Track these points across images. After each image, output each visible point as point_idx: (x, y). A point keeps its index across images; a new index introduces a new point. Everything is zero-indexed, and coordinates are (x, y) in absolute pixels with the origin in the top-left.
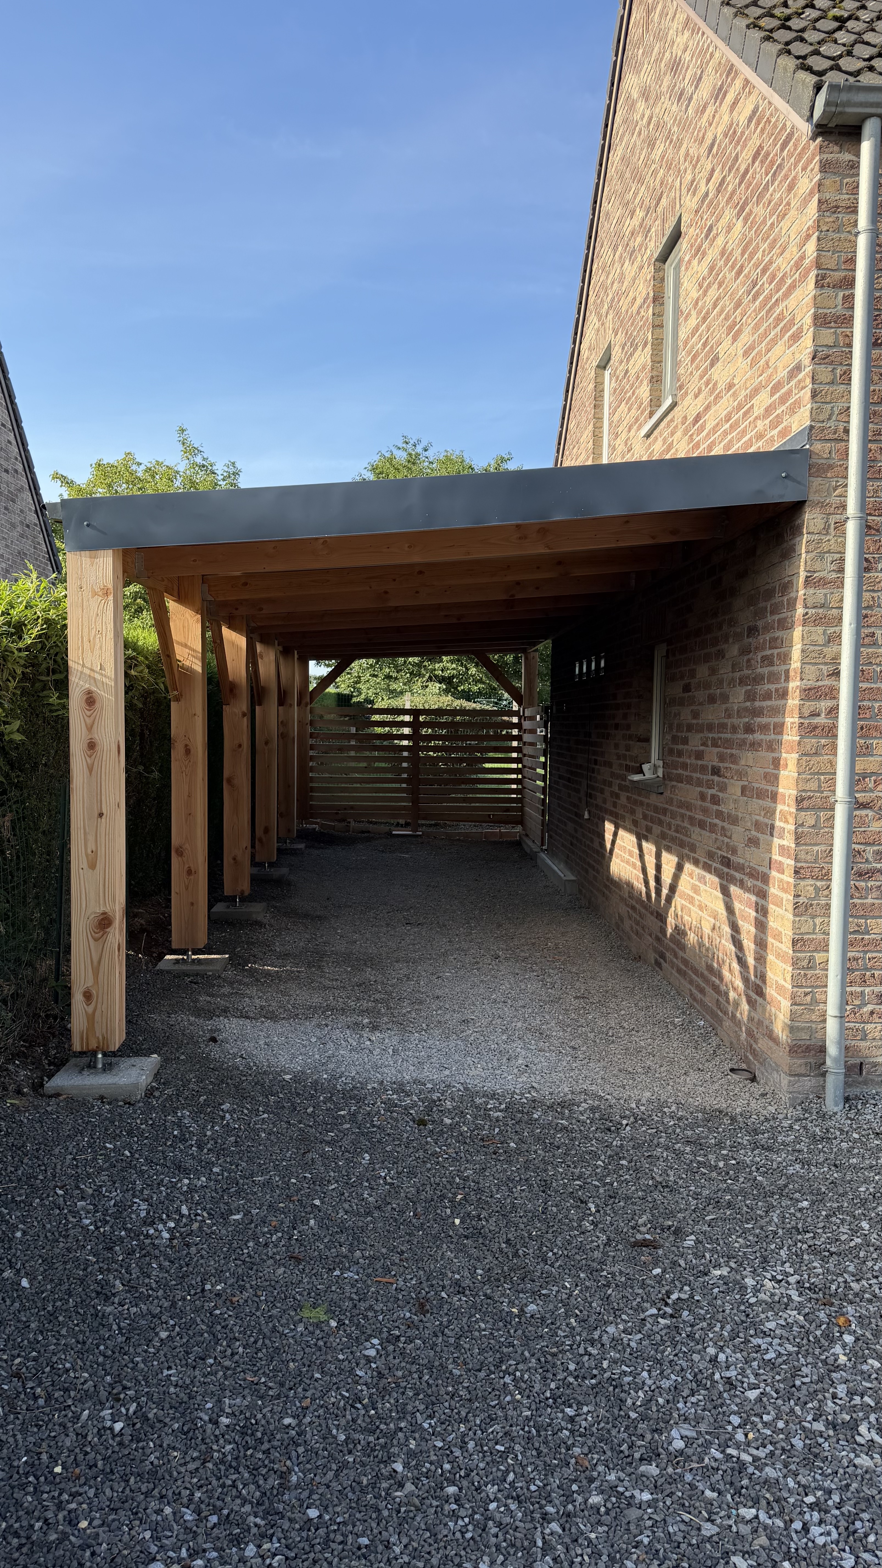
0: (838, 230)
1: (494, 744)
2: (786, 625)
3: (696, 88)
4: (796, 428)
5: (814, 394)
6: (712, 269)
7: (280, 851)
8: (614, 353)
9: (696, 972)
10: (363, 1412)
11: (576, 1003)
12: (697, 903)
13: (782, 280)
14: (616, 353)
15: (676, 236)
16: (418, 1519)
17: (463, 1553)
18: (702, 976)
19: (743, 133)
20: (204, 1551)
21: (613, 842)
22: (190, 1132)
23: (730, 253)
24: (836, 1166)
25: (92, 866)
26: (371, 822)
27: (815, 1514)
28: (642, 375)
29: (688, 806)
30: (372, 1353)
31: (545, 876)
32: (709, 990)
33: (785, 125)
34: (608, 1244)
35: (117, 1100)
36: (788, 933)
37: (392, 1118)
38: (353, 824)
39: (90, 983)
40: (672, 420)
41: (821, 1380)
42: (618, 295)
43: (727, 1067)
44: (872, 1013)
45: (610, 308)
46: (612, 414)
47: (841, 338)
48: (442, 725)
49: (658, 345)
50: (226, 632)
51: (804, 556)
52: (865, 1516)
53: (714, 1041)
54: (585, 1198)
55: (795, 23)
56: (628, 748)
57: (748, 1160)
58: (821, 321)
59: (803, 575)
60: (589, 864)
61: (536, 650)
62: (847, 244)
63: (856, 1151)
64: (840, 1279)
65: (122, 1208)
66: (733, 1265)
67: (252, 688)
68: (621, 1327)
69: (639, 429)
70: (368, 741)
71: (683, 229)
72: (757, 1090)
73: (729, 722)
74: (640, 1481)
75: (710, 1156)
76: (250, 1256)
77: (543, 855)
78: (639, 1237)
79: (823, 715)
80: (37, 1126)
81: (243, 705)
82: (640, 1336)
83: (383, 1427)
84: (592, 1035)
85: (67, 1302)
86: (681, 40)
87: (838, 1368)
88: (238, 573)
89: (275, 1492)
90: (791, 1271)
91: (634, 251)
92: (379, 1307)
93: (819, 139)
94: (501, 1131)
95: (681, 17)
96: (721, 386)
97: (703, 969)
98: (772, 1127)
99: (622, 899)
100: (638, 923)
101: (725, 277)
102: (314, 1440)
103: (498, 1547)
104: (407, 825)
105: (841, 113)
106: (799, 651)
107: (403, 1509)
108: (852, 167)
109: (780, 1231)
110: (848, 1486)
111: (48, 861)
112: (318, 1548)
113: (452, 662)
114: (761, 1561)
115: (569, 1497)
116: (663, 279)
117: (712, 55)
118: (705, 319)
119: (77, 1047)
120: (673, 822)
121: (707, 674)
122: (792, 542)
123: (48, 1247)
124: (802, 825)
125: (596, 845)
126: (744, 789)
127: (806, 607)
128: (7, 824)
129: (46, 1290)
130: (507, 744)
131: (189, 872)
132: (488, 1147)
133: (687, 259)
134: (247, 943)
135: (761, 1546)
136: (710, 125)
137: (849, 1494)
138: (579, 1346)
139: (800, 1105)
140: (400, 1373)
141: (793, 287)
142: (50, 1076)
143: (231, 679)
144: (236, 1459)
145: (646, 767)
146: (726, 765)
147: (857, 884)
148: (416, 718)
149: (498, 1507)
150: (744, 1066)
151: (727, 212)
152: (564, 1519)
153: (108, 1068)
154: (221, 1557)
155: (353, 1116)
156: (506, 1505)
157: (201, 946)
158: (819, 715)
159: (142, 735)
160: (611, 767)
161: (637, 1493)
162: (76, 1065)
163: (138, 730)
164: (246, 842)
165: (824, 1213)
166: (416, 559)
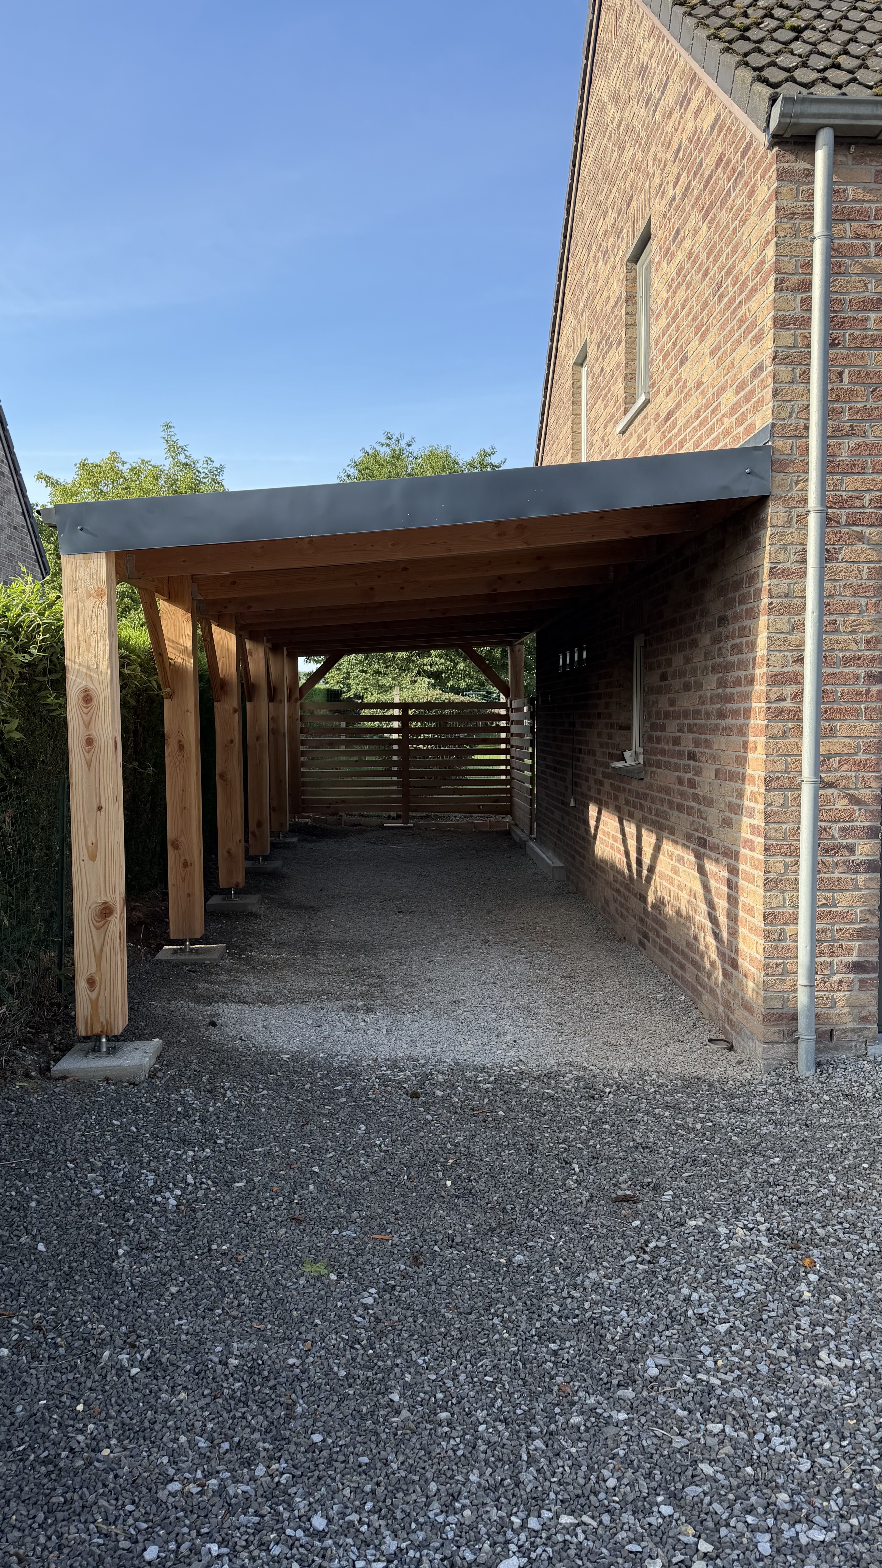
0: (795, 236)
1: (483, 736)
2: (753, 615)
3: (662, 94)
4: (759, 426)
5: (775, 393)
6: (680, 271)
7: (273, 845)
8: (589, 351)
9: (676, 949)
10: (362, 1352)
11: (562, 982)
12: (677, 883)
13: (745, 283)
14: (592, 352)
15: (646, 239)
16: (414, 1440)
17: (455, 1467)
18: (683, 953)
19: (706, 140)
20: (218, 1472)
21: (597, 828)
22: (193, 1109)
23: (697, 256)
24: (807, 1125)
25: (93, 857)
26: (363, 816)
27: (777, 1427)
28: (617, 373)
29: (666, 790)
30: (370, 1301)
31: (534, 864)
32: (688, 966)
33: (744, 134)
34: (591, 1198)
35: (121, 1081)
36: (759, 908)
37: (386, 1092)
38: (345, 817)
39: (93, 970)
40: (645, 417)
41: (786, 1313)
42: (594, 294)
43: (706, 1038)
44: (841, 982)
45: (585, 306)
46: (590, 410)
47: (800, 339)
48: (430, 719)
49: (631, 342)
50: (215, 629)
51: (768, 548)
52: (822, 1427)
53: (695, 1014)
54: (569, 1159)
55: (754, 34)
56: (610, 737)
57: (724, 1122)
58: (780, 323)
59: (767, 566)
60: (576, 851)
61: (522, 643)
62: (804, 250)
63: (826, 1111)
64: (807, 1226)
65: (130, 1178)
66: (708, 1216)
67: (242, 687)
68: (602, 1272)
69: (615, 425)
70: (357, 736)
71: (653, 231)
72: (733, 1057)
73: (703, 708)
74: (617, 1403)
75: (688, 1119)
76: (253, 1219)
77: (532, 844)
78: (620, 1193)
79: (789, 700)
80: (46, 1106)
81: (234, 701)
82: (620, 1280)
83: (380, 1363)
84: (578, 1012)
85: (82, 1263)
86: (647, 46)
87: (802, 1303)
88: (227, 573)
89: (282, 1421)
90: (762, 1219)
91: (607, 251)
92: (375, 1260)
93: (776, 149)
94: (490, 1102)
95: (647, 24)
96: (690, 384)
97: (682, 945)
98: (747, 1092)
99: (607, 883)
100: (622, 905)
101: (692, 278)
102: (317, 1376)
103: (486, 1462)
104: (398, 817)
105: (795, 124)
106: (765, 639)
107: (399, 1432)
108: (807, 175)
109: (753, 1185)
110: (807, 1403)
111: (47, 855)
112: (322, 1467)
113: (440, 656)
114: (725, 1467)
115: (552, 1419)
116: (635, 279)
117: (676, 63)
118: (674, 319)
119: (82, 1031)
120: (653, 806)
121: (682, 662)
122: (756, 536)
123: (62, 1215)
124: (771, 804)
125: (582, 832)
126: (717, 772)
127: (771, 597)
128: (8, 819)
129: (62, 1253)
130: (494, 736)
131: (185, 865)
132: (477, 1116)
133: (656, 260)
134: (243, 933)
135: (726, 1454)
136: (676, 131)
137: (808, 1410)
138: (562, 1290)
139: (775, 1070)
140: (396, 1318)
141: (754, 290)
142: (57, 1061)
143: (221, 675)
144: (245, 1394)
145: (627, 754)
146: (701, 750)
147: (824, 859)
148: (405, 711)
149: (487, 1429)
150: (722, 1037)
151: (693, 216)
152: (547, 1437)
153: (112, 1051)
154: (233, 1477)
155: (349, 1090)
156: (494, 1427)
157: (198, 936)
158: (784, 699)
159: (135, 732)
160: (594, 755)
161: (614, 1414)
162: (81, 1050)
163: (131, 727)
164: (239, 835)
165: (794, 1168)
166: (400, 556)
